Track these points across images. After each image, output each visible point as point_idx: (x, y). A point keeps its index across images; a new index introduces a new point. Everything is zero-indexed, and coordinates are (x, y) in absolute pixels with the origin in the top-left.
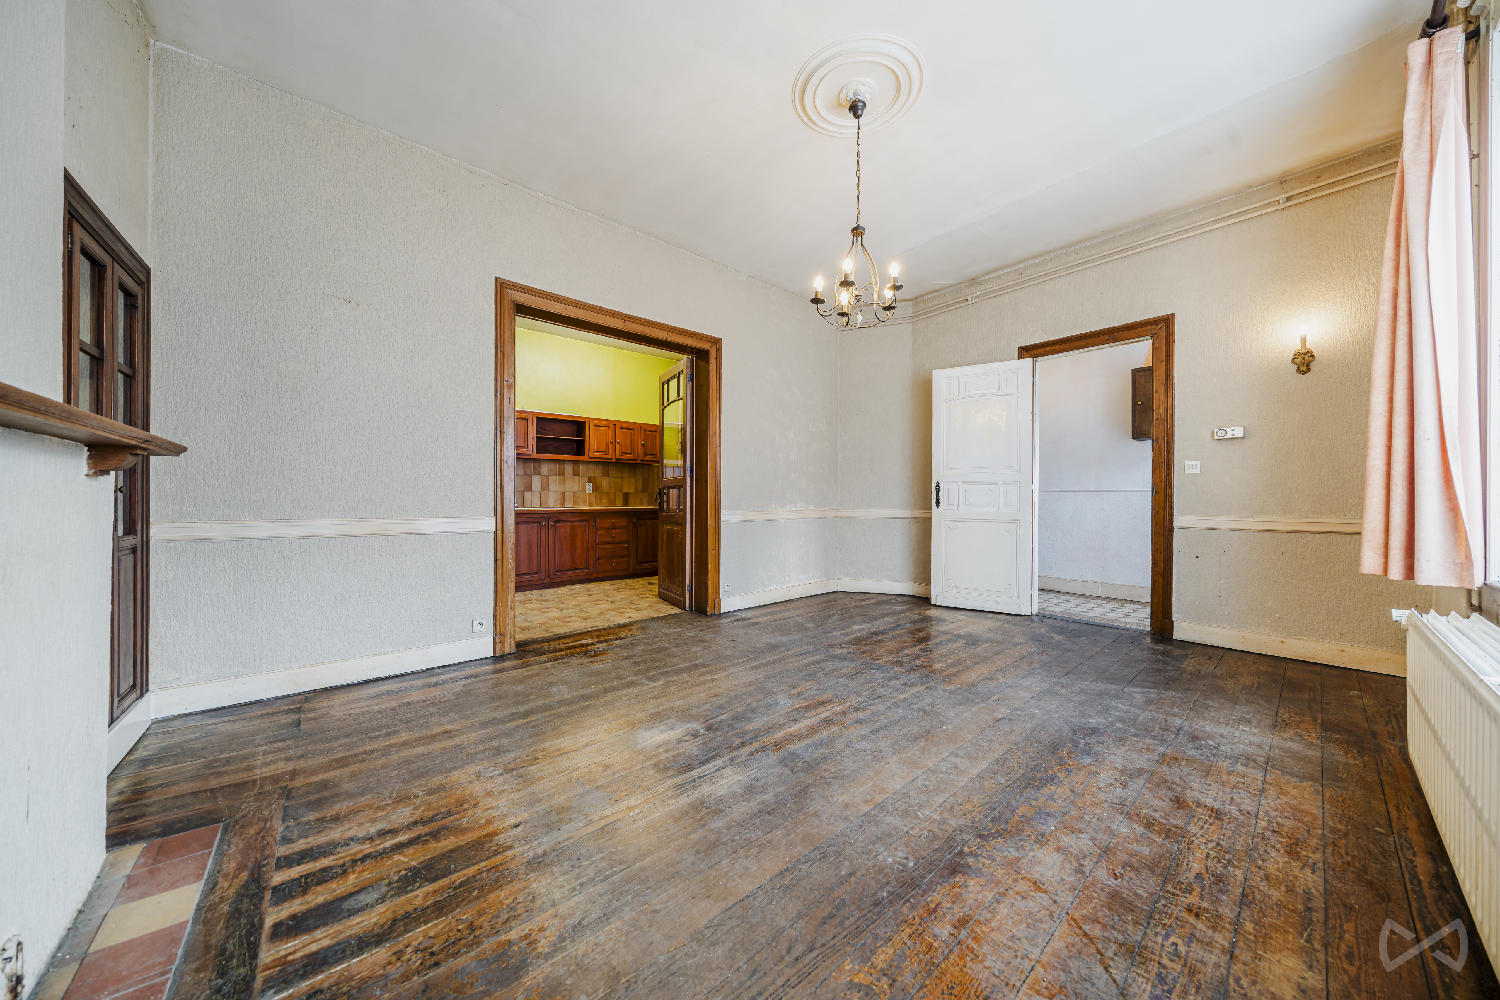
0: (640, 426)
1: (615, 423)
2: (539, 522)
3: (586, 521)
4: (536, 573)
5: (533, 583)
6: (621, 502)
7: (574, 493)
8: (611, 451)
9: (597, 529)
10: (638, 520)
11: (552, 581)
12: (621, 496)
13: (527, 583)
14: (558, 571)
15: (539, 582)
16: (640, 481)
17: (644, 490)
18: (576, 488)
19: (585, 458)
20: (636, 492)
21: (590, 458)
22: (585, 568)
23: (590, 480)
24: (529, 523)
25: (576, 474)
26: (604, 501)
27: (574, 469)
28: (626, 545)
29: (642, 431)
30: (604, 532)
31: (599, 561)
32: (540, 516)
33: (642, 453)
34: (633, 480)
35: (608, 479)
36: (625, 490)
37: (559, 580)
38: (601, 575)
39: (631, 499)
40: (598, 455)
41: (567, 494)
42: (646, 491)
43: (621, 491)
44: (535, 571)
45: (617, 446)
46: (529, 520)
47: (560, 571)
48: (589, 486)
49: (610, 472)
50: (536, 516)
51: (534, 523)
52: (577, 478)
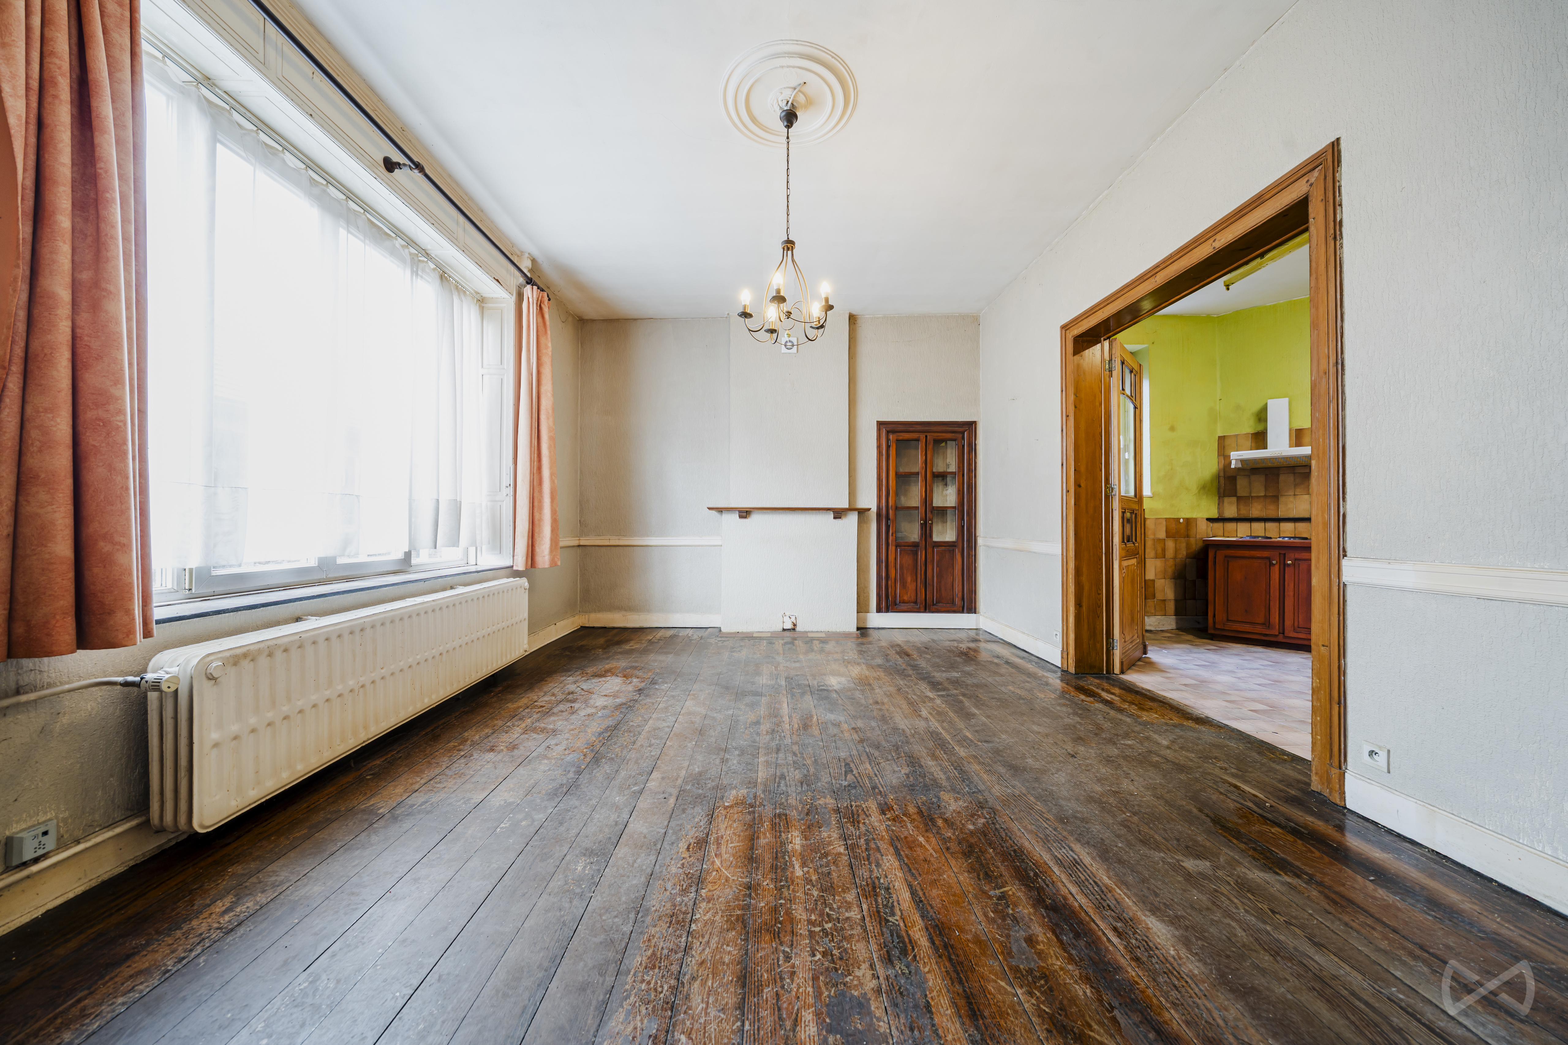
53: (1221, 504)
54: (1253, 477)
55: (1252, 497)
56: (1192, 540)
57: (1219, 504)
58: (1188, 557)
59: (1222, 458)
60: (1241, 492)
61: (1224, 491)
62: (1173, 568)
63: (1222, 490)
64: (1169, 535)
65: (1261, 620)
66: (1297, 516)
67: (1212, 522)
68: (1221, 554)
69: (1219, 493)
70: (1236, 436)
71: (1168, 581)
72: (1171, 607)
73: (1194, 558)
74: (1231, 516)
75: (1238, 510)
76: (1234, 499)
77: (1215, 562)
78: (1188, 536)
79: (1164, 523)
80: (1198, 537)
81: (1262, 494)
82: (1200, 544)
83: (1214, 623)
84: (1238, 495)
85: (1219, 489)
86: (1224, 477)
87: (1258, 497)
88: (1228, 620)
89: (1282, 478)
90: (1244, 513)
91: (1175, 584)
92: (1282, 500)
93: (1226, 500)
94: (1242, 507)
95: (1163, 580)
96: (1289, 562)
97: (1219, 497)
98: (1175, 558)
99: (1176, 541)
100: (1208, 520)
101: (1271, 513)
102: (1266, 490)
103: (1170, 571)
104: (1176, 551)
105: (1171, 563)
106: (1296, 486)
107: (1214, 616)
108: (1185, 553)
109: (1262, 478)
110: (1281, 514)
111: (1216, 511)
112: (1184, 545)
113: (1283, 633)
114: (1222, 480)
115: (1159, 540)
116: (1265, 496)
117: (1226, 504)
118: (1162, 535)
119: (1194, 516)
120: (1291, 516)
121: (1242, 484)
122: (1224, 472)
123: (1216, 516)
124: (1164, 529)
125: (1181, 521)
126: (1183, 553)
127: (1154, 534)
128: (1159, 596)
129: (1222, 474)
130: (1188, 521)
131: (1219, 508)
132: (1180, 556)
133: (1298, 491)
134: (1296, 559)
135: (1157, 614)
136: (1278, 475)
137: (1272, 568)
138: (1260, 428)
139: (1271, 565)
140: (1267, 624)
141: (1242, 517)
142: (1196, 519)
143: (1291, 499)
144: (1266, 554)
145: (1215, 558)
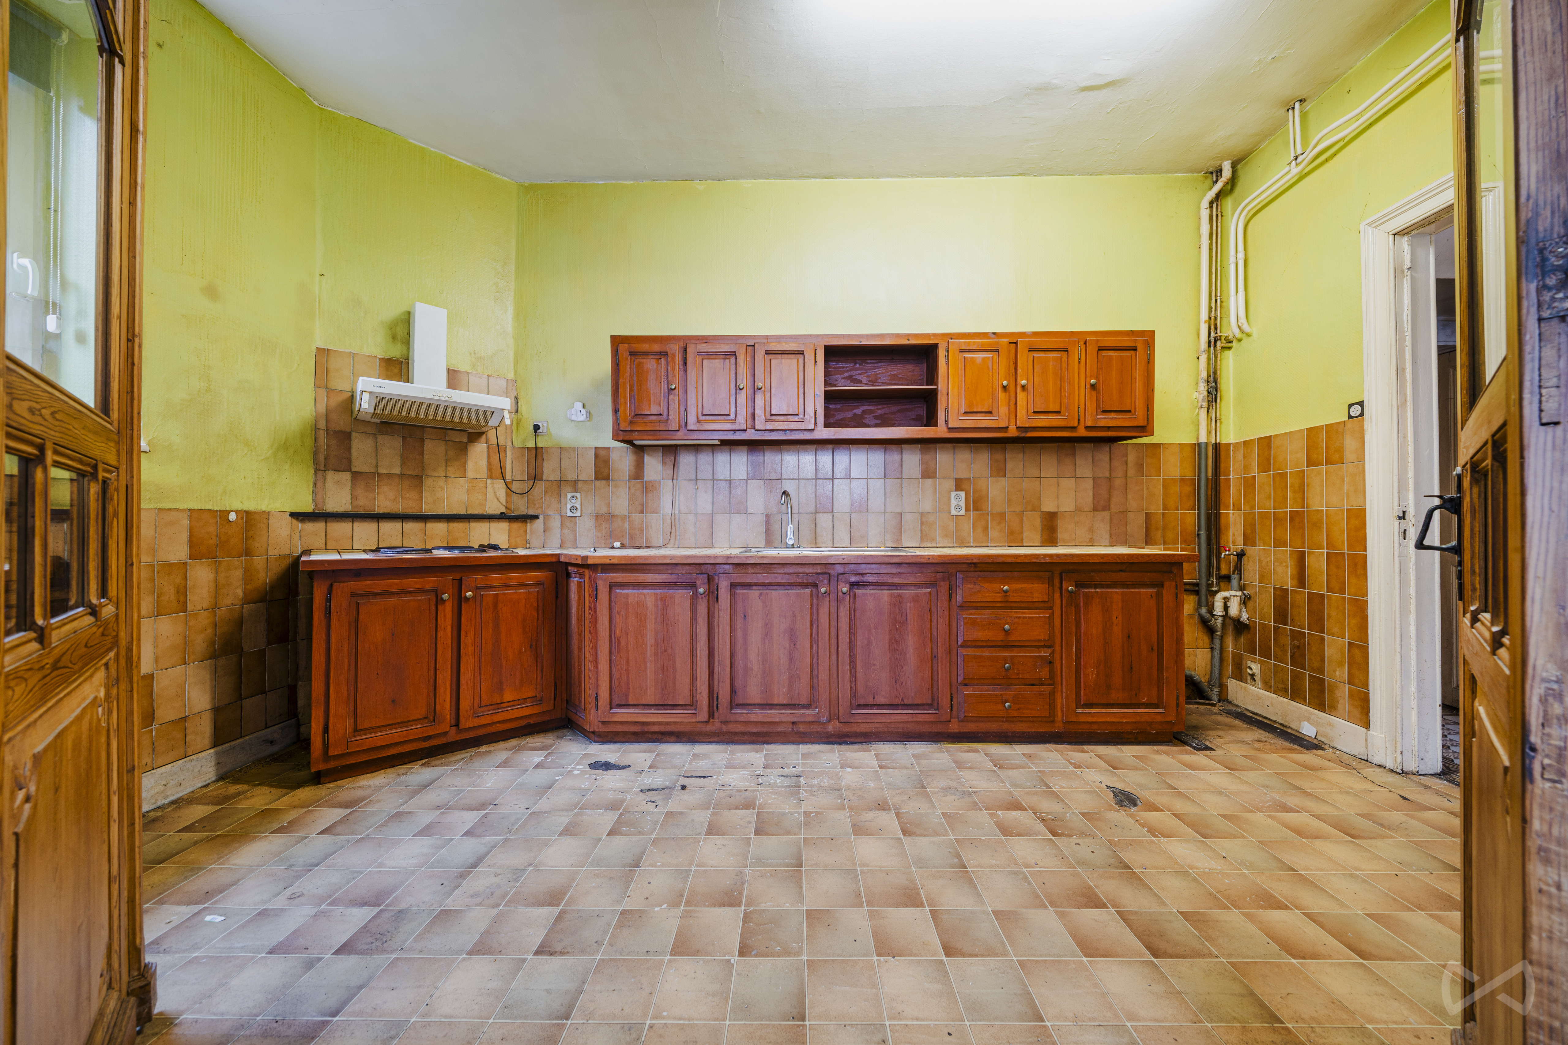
0: (1084, 339)
1: (1014, 340)
2: (816, 586)
3: (932, 585)
4: (808, 706)
5: (802, 728)
6: (1037, 537)
7: (922, 515)
8: (1003, 410)
9: (965, 606)
10: (1076, 586)
11: (846, 729)
12: (1038, 522)
13: (789, 728)
14: (859, 706)
15: (816, 728)
16: (1089, 484)
17: (1100, 506)
18: (927, 506)
19: (939, 431)
20: (1078, 510)
21: (951, 430)
22: (930, 706)
23: (959, 485)
24: (792, 585)
25: (927, 473)
26: (993, 533)
27: (921, 461)
28: (1045, 653)
29: (1092, 349)
30: (979, 616)
31: (968, 691)
32: (819, 569)
33: (1091, 407)
34: (1068, 483)
35: (1004, 482)
36: (1048, 506)
37: (863, 728)
38: (971, 727)
39: (1064, 529)
40: (970, 421)
41: (907, 518)
42: (1106, 508)
43: (1036, 508)
44: (804, 700)
45: (1021, 396)
46: (792, 579)
47: (866, 706)
48: (957, 501)
49: (1009, 465)
50: (809, 570)
51: (804, 586)
52: (929, 482)
53: (319, 485)
54: (382, 439)
55: (379, 474)
56: (258, 562)
57: (315, 485)
58: (247, 600)
59: (323, 393)
60: (360, 464)
61: (327, 458)
62: (210, 631)
63: (321, 457)
64: (197, 550)
65: (420, 711)
66: (448, 512)
67: (302, 521)
68: (343, 590)
69: (315, 461)
70: (353, 355)
71: (191, 669)
72: (204, 727)
73: (262, 600)
74: (340, 510)
75: (354, 497)
76: (346, 477)
77: (328, 610)
78: (248, 553)
79: (185, 522)
80: (271, 553)
81: (397, 470)
82: (277, 568)
83: (326, 746)
84: (354, 469)
85: (316, 453)
86: (327, 431)
87: (389, 476)
88: (356, 731)
89: (429, 446)
90: (365, 504)
91: (215, 671)
92: (427, 482)
93: (331, 476)
94: (360, 492)
95: (181, 669)
96: (469, 594)
97: (316, 470)
98: (214, 607)
99: (217, 565)
100: (293, 515)
101: (410, 507)
102: (403, 464)
103: (200, 642)
104: (217, 589)
105: (204, 619)
106: (448, 461)
107: (326, 730)
108: (240, 592)
109: (397, 442)
110: (427, 508)
111: (310, 498)
112: (238, 574)
113: (457, 725)
114: (322, 435)
115: (169, 567)
116: (402, 475)
117: (329, 484)
118: (179, 552)
119: (263, 508)
120: (440, 511)
121: (361, 447)
122: (328, 420)
123: (309, 509)
124: (185, 537)
125: (232, 516)
126: (235, 592)
127: (153, 551)
128: (165, 713)
129: (322, 425)
130: (249, 518)
131: (315, 493)
132: (228, 601)
133: (451, 471)
134: (478, 588)
135: (159, 761)
136: (422, 440)
137: (440, 607)
138: (395, 352)
139: (439, 601)
140: (433, 717)
141: (361, 511)
142: (267, 514)
143: (441, 482)
144: (429, 582)
145: (329, 600)
